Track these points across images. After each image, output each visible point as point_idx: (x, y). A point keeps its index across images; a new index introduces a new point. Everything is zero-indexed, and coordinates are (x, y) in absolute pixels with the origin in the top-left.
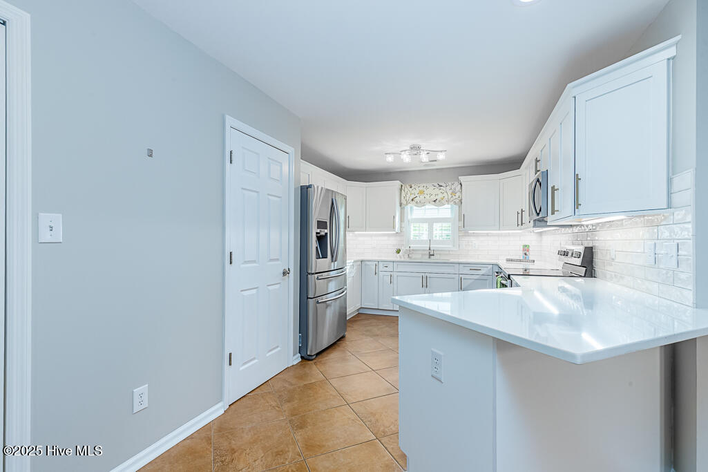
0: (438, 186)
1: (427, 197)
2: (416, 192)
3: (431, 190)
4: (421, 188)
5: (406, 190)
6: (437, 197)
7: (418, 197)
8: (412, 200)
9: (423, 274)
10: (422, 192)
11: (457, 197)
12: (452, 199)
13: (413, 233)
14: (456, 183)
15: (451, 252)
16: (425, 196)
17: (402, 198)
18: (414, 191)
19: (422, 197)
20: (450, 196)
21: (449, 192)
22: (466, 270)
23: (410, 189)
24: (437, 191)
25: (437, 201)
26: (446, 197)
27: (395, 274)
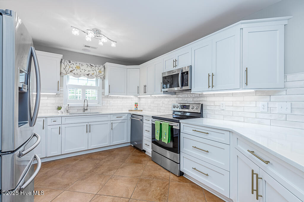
0: (90, 66)
1: (83, 71)
2: (74, 66)
3: (85, 67)
4: (78, 65)
5: (66, 64)
6: (89, 72)
7: (75, 70)
8: (71, 71)
9: (87, 123)
10: (78, 68)
11: (102, 74)
12: (99, 75)
13: (70, 95)
14: (102, 66)
15: (97, 108)
16: (81, 70)
17: (62, 69)
18: (72, 66)
19: (79, 71)
20: (98, 73)
21: (98, 71)
22: (114, 118)
23: (70, 64)
24: (89, 68)
25: (90, 75)
26: (95, 73)
27: (63, 127)
